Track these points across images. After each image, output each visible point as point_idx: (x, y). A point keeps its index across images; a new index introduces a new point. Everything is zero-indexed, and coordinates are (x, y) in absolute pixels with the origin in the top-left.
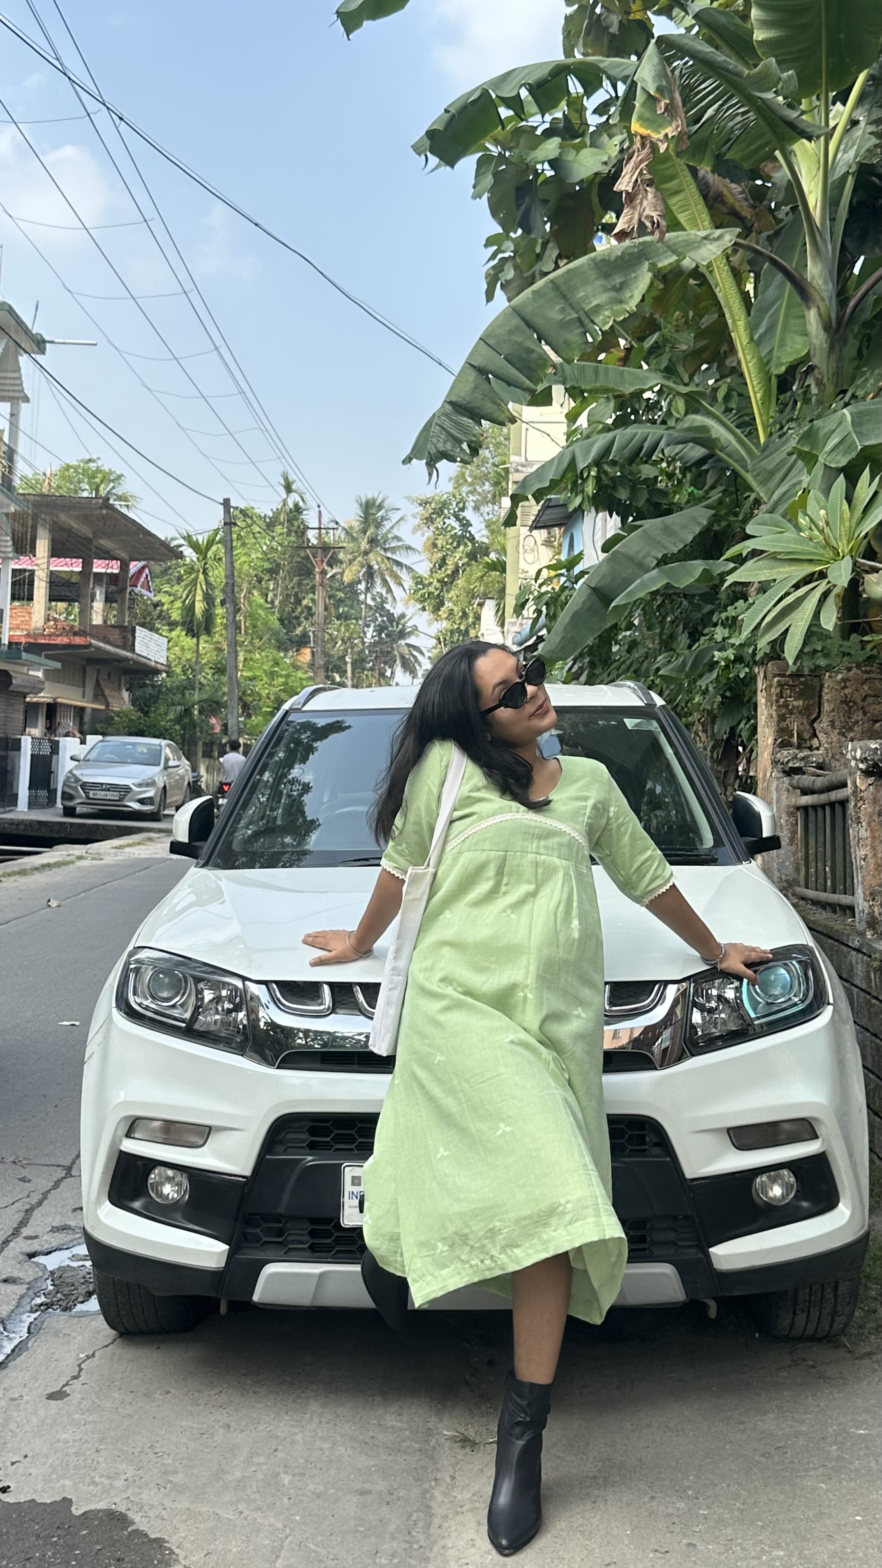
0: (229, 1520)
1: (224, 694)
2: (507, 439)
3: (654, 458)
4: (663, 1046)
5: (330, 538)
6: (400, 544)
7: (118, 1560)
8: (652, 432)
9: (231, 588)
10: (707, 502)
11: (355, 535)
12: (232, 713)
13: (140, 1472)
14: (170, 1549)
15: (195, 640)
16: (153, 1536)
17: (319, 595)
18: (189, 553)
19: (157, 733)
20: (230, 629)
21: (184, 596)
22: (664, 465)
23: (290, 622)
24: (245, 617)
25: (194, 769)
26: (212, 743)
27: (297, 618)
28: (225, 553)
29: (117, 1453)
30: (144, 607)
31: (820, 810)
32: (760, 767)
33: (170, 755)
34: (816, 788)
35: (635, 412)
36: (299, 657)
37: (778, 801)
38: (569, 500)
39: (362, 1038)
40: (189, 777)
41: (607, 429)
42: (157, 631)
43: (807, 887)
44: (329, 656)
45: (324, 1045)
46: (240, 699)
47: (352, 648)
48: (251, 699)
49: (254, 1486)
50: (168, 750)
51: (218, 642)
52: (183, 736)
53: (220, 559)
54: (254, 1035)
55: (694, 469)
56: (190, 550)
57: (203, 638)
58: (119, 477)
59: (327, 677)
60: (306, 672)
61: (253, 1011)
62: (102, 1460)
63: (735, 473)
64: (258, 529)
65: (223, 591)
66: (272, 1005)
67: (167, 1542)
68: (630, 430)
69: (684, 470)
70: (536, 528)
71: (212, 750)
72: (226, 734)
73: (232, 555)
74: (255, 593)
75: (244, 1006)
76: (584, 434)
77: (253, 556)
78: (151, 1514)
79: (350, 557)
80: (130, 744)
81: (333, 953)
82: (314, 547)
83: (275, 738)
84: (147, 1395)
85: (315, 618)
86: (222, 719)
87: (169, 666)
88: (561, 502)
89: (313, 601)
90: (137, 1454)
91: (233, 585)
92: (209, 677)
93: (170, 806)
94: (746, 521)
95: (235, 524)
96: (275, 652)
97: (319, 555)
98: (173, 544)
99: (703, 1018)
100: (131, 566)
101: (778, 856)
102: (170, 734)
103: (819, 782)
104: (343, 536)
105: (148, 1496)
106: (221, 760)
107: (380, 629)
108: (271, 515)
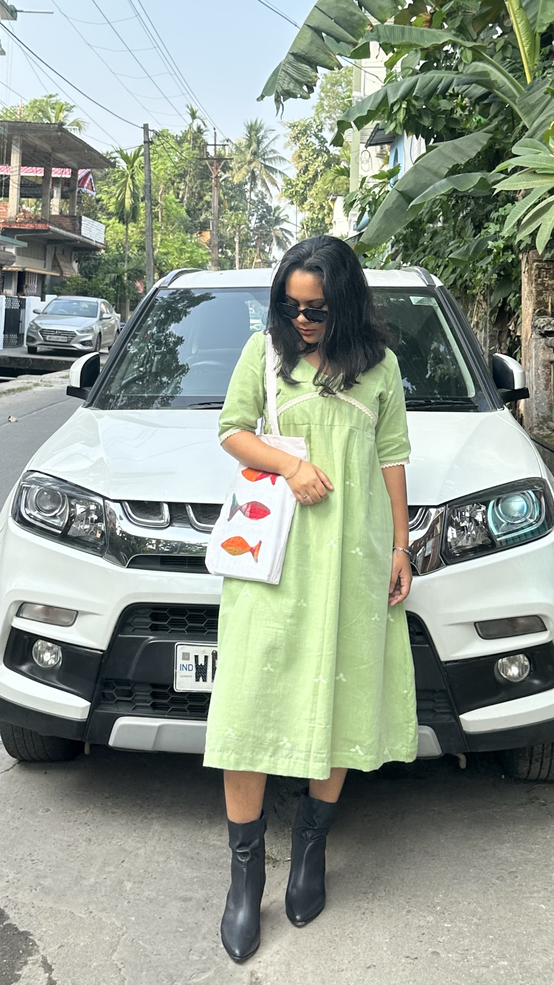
5: (223, 152)
6: (275, 155)
8: (448, 76)
9: (149, 188)
11: (242, 149)
12: (149, 280)
15: (125, 226)
17: (216, 193)
19: (97, 294)
20: (150, 218)
21: (118, 194)
23: (194, 213)
24: (161, 209)
25: (122, 320)
26: (137, 301)
27: (200, 210)
28: (147, 163)
30: (88, 202)
32: (524, 329)
33: (104, 310)
36: (201, 238)
40: (118, 326)
41: (416, 73)
42: (98, 219)
46: (157, 268)
47: (240, 231)
48: (165, 269)
50: (103, 306)
51: (142, 227)
52: (115, 296)
53: (143, 167)
56: (122, 161)
57: (131, 225)
59: (221, 253)
60: (206, 249)
64: (169, 146)
65: (145, 190)
68: (433, 74)
70: (371, 145)
73: (150, 165)
74: (169, 191)
77: (168, 165)
79: (238, 165)
80: (76, 301)
82: (211, 158)
85: (213, 209)
86: (145, 283)
87: (106, 245)
89: (211, 197)
92: (135, 252)
93: (104, 347)
95: (152, 143)
96: (183, 235)
97: (215, 164)
100: (79, 173)
102: (106, 294)
107: (261, 218)
108: (181, 135)
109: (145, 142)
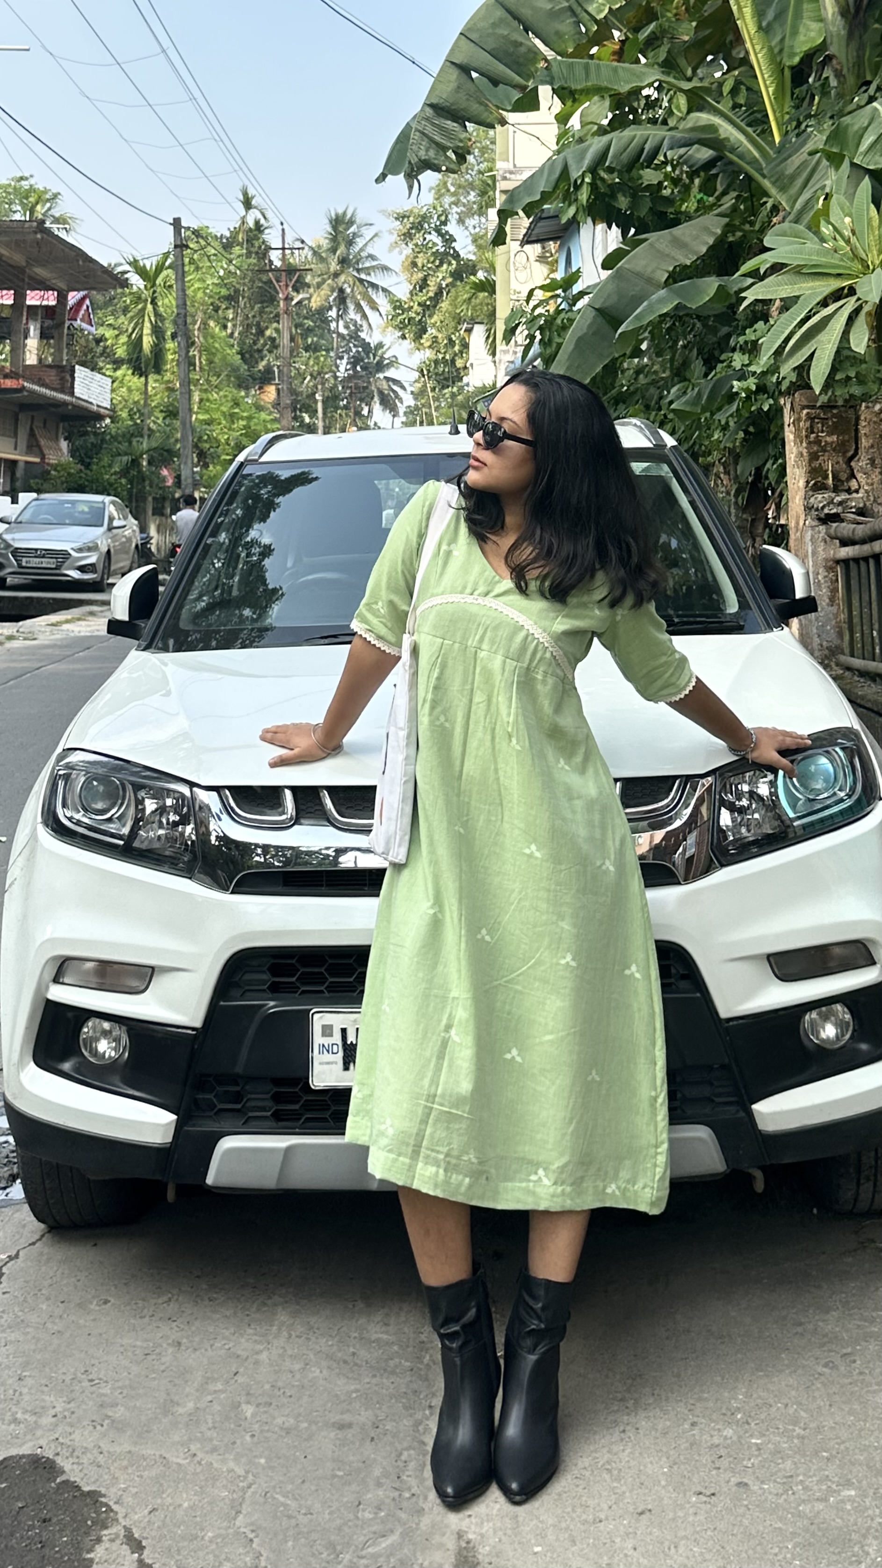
0: (179, 1464)
1: (177, 441)
2: (493, 142)
3: (656, 162)
4: (688, 855)
5: (296, 259)
6: (374, 263)
7: (44, 1521)
8: (655, 134)
9: (182, 319)
10: (719, 210)
11: (324, 255)
12: (186, 463)
13: (72, 1405)
14: (106, 1505)
15: (143, 379)
16: (86, 1489)
17: (285, 324)
18: (137, 282)
19: (100, 488)
20: (182, 366)
21: (130, 330)
22: (669, 169)
23: (251, 356)
24: (200, 352)
25: (143, 529)
26: (164, 499)
27: (260, 351)
28: (176, 280)
29: (43, 1382)
30: (84, 344)
31: (863, 564)
32: (792, 513)
33: (115, 514)
34: (857, 538)
35: (634, 111)
36: (262, 396)
37: (814, 553)
38: (562, 211)
39: (331, 852)
40: (137, 539)
41: (602, 131)
42: (99, 371)
43: (852, 656)
44: (297, 395)
45: (286, 863)
46: (196, 446)
47: (323, 384)
48: (207, 446)
49: (210, 1421)
50: (112, 508)
51: (169, 382)
52: (130, 491)
53: (171, 286)
54: (203, 852)
55: (702, 174)
56: (137, 277)
57: (152, 377)
58: (56, 196)
59: (295, 418)
60: (270, 413)
61: (202, 822)
62: (25, 1390)
63: (749, 178)
64: (213, 251)
65: (175, 322)
66: (225, 817)
67: (104, 1496)
68: (628, 133)
69: (692, 175)
70: (528, 242)
71: (163, 507)
72: (179, 487)
73: (183, 282)
74: (212, 323)
75: (192, 818)
76: (576, 137)
77: (209, 282)
78: (85, 1460)
79: (319, 279)
80: (68, 502)
81: (296, 751)
82: (277, 270)
83: (229, 493)
84: (81, 1306)
85: (280, 350)
86: (175, 470)
87: (113, 410)
88: (552, 213)
89: (277, 330)
90: (68, 1381)
91: (185, 316)
92: (159, 421)
93: (115, 573)
94: (763, 230)
95: (187, 247)
96: (235, 391)
97: (283, 278)
98: (119, 269)
99: (733, 820)
100: (69, 298)
101: (817, 619)
102: (115, 489)
103: (861, 531)
104: (309, 257)
105: (83, 1437)
106: (174, 517)
107: (355, 361)
108: (228, 235)
109: (176, 246)
